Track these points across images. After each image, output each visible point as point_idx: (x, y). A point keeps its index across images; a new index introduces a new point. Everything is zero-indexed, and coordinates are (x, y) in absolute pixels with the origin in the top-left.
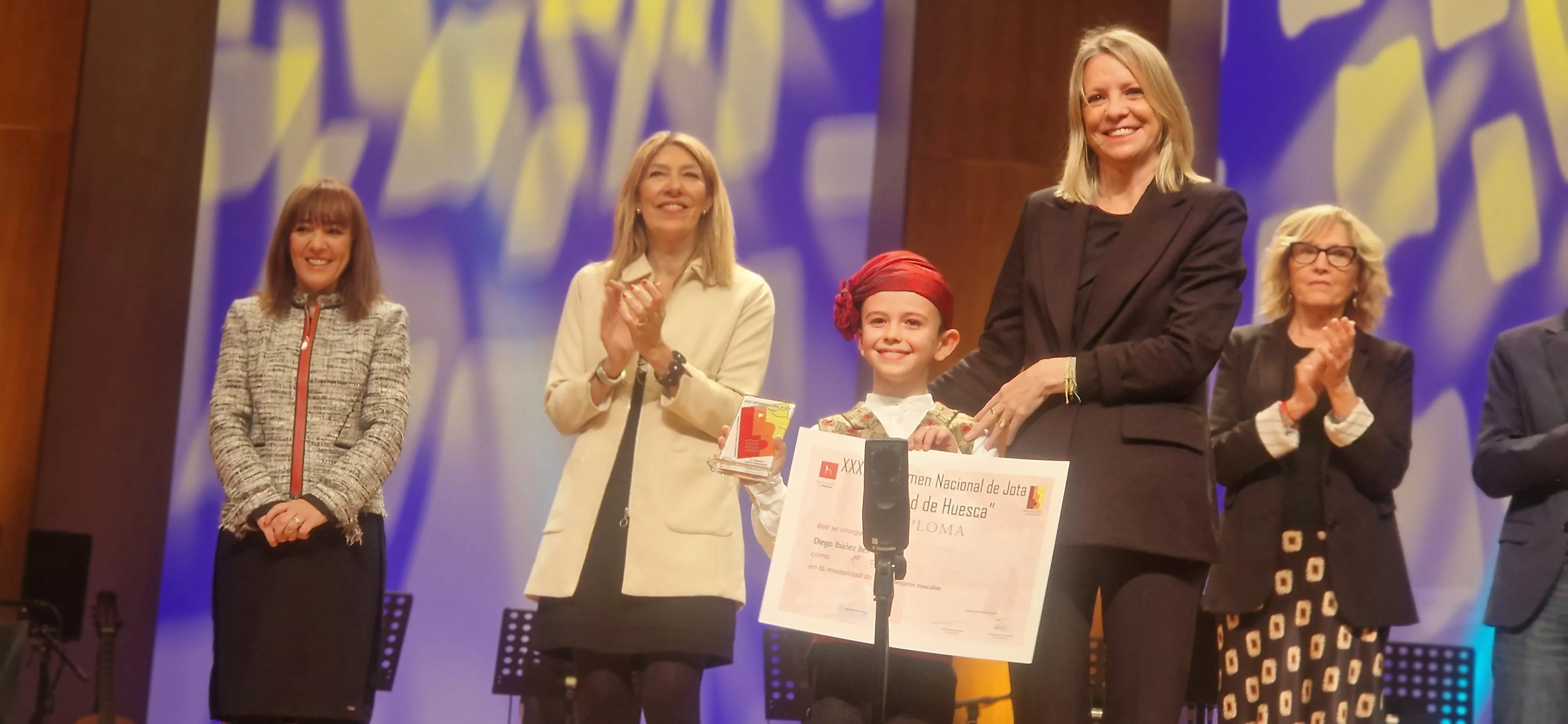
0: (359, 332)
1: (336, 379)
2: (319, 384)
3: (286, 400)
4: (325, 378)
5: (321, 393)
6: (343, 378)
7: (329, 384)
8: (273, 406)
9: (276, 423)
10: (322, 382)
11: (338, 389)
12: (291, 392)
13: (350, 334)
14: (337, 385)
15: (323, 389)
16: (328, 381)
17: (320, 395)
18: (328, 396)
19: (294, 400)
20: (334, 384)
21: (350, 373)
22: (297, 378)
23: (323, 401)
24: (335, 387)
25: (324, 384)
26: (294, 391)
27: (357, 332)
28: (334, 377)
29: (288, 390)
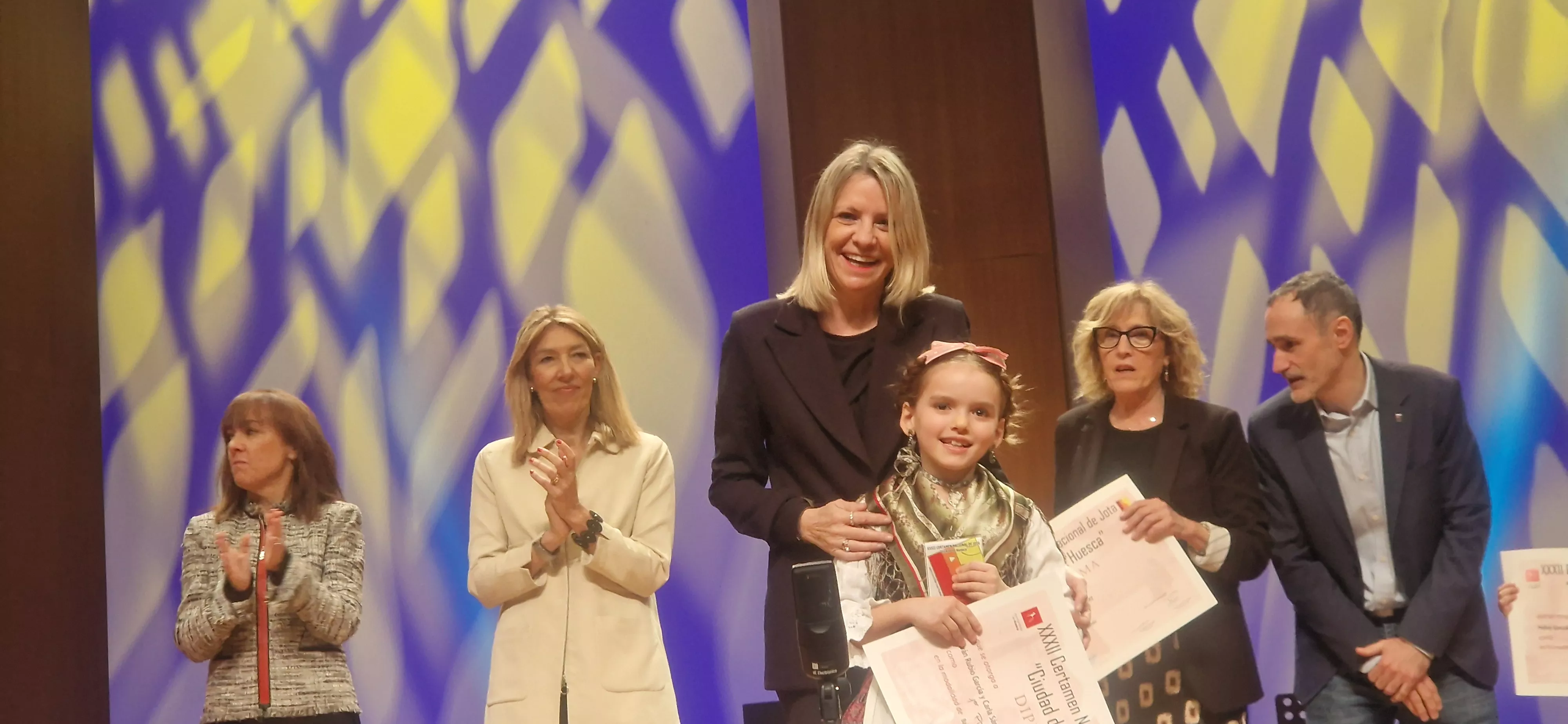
0: (313, 534)
13: (304, 537)
27: (311, 535)
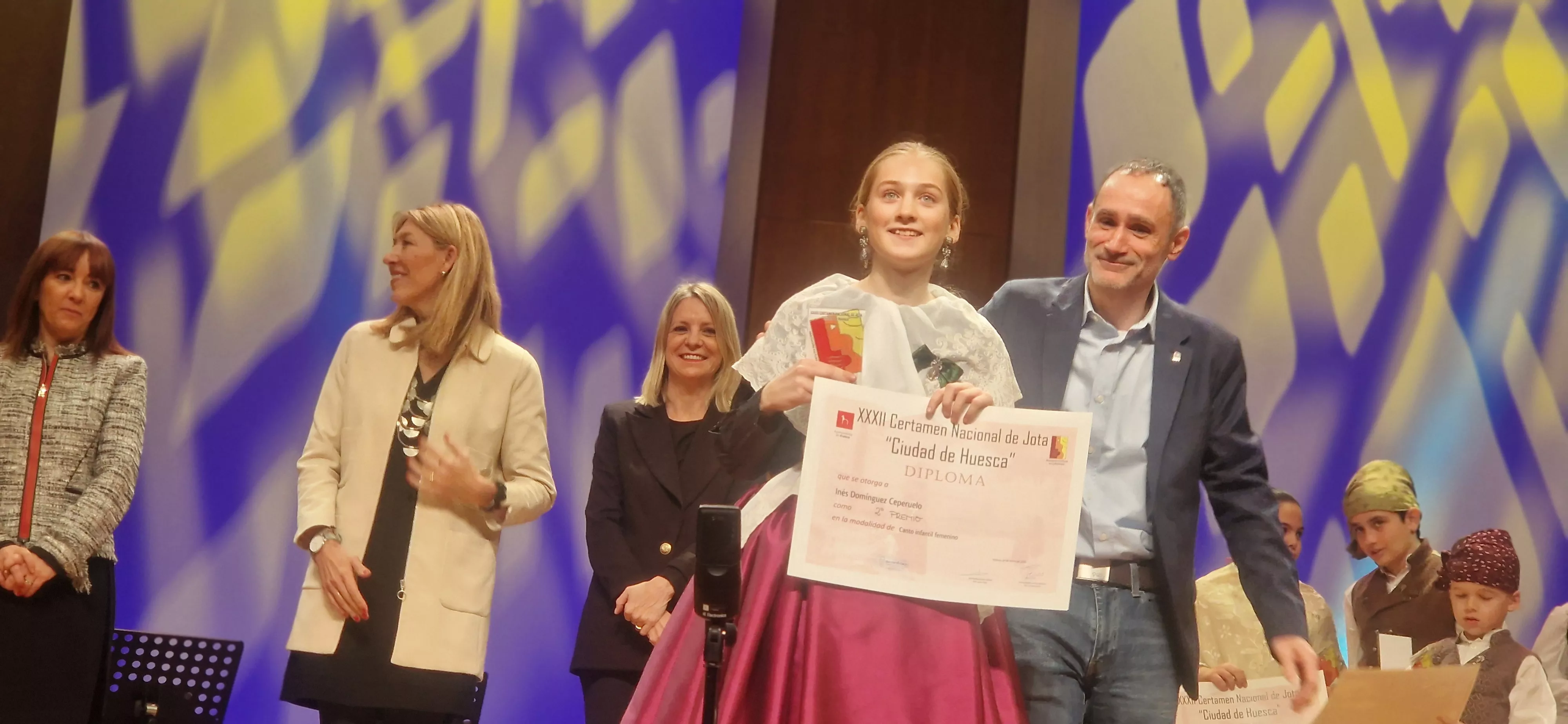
1: (69, 426)
2: (53, 430)
4: (59, 424)
5: (54, 438)
6: (78, 425)
7: (63, 430)
10: (56, 427)
11: (71, 435)
14: (71, 431)
15: (57, 435)
16: (63, 427)
17: (54, 441)
18: (62, 441)
20: (68, 430)
21: (85, 419)
24: (69, 432)
25: (58, 430)
28: (68, 423)
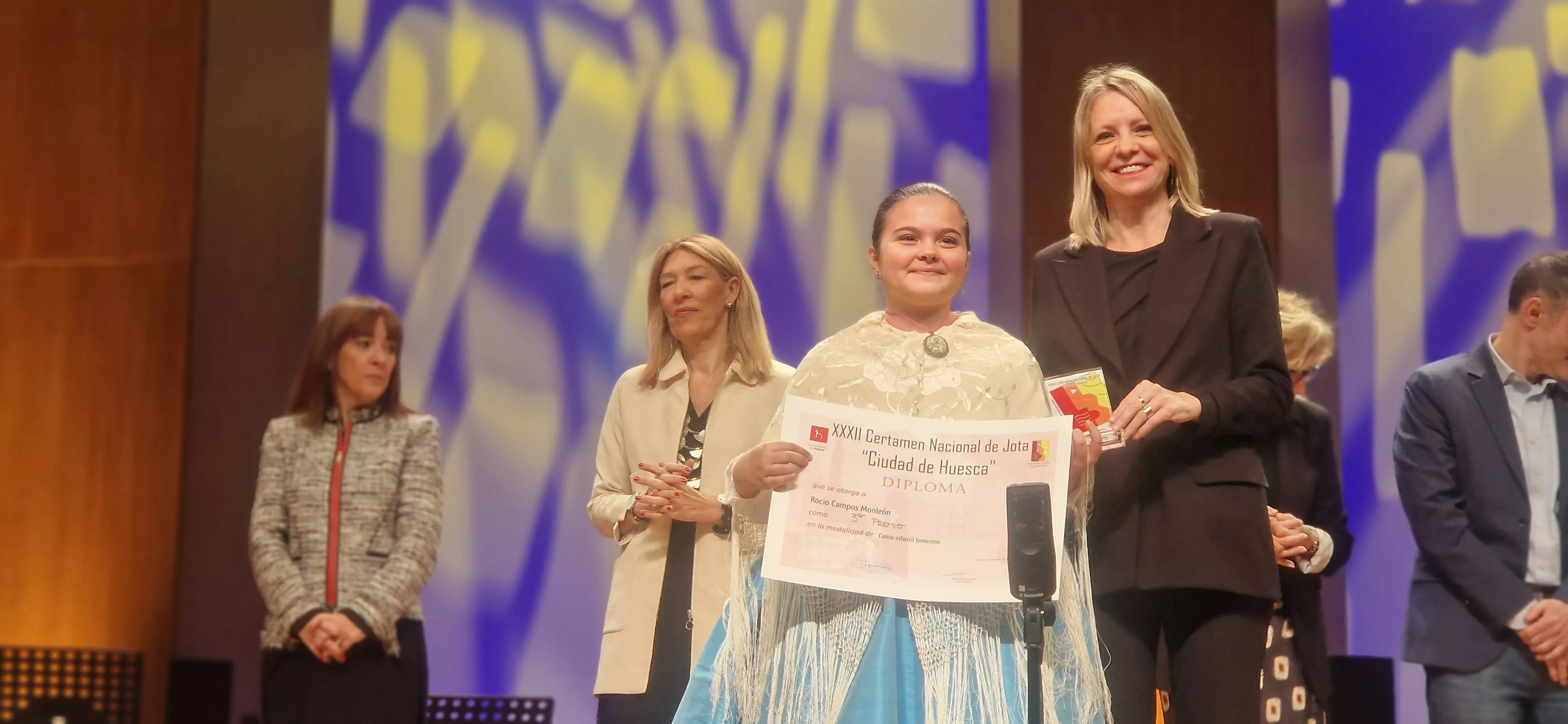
3: (320, 513)
8: (307, 519)
9: (312, 536)
12: (323, 506)
19: (327, 512)
22: (330, 493)
23: (356, 512)
26: (326, 504)
29: (320, 503)
